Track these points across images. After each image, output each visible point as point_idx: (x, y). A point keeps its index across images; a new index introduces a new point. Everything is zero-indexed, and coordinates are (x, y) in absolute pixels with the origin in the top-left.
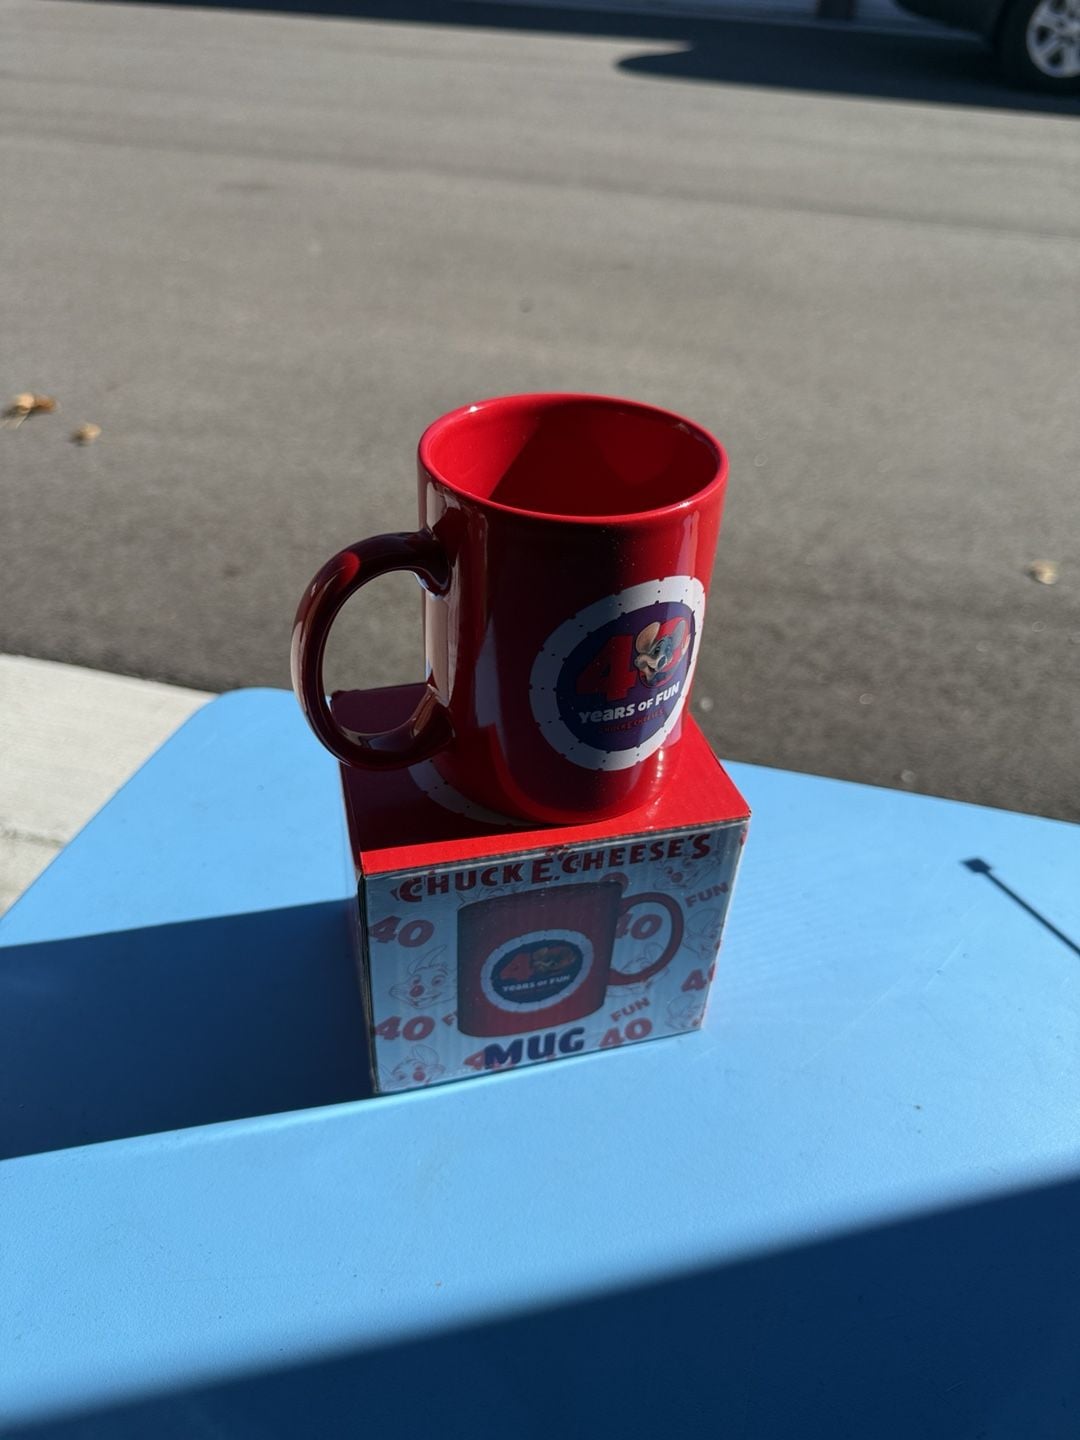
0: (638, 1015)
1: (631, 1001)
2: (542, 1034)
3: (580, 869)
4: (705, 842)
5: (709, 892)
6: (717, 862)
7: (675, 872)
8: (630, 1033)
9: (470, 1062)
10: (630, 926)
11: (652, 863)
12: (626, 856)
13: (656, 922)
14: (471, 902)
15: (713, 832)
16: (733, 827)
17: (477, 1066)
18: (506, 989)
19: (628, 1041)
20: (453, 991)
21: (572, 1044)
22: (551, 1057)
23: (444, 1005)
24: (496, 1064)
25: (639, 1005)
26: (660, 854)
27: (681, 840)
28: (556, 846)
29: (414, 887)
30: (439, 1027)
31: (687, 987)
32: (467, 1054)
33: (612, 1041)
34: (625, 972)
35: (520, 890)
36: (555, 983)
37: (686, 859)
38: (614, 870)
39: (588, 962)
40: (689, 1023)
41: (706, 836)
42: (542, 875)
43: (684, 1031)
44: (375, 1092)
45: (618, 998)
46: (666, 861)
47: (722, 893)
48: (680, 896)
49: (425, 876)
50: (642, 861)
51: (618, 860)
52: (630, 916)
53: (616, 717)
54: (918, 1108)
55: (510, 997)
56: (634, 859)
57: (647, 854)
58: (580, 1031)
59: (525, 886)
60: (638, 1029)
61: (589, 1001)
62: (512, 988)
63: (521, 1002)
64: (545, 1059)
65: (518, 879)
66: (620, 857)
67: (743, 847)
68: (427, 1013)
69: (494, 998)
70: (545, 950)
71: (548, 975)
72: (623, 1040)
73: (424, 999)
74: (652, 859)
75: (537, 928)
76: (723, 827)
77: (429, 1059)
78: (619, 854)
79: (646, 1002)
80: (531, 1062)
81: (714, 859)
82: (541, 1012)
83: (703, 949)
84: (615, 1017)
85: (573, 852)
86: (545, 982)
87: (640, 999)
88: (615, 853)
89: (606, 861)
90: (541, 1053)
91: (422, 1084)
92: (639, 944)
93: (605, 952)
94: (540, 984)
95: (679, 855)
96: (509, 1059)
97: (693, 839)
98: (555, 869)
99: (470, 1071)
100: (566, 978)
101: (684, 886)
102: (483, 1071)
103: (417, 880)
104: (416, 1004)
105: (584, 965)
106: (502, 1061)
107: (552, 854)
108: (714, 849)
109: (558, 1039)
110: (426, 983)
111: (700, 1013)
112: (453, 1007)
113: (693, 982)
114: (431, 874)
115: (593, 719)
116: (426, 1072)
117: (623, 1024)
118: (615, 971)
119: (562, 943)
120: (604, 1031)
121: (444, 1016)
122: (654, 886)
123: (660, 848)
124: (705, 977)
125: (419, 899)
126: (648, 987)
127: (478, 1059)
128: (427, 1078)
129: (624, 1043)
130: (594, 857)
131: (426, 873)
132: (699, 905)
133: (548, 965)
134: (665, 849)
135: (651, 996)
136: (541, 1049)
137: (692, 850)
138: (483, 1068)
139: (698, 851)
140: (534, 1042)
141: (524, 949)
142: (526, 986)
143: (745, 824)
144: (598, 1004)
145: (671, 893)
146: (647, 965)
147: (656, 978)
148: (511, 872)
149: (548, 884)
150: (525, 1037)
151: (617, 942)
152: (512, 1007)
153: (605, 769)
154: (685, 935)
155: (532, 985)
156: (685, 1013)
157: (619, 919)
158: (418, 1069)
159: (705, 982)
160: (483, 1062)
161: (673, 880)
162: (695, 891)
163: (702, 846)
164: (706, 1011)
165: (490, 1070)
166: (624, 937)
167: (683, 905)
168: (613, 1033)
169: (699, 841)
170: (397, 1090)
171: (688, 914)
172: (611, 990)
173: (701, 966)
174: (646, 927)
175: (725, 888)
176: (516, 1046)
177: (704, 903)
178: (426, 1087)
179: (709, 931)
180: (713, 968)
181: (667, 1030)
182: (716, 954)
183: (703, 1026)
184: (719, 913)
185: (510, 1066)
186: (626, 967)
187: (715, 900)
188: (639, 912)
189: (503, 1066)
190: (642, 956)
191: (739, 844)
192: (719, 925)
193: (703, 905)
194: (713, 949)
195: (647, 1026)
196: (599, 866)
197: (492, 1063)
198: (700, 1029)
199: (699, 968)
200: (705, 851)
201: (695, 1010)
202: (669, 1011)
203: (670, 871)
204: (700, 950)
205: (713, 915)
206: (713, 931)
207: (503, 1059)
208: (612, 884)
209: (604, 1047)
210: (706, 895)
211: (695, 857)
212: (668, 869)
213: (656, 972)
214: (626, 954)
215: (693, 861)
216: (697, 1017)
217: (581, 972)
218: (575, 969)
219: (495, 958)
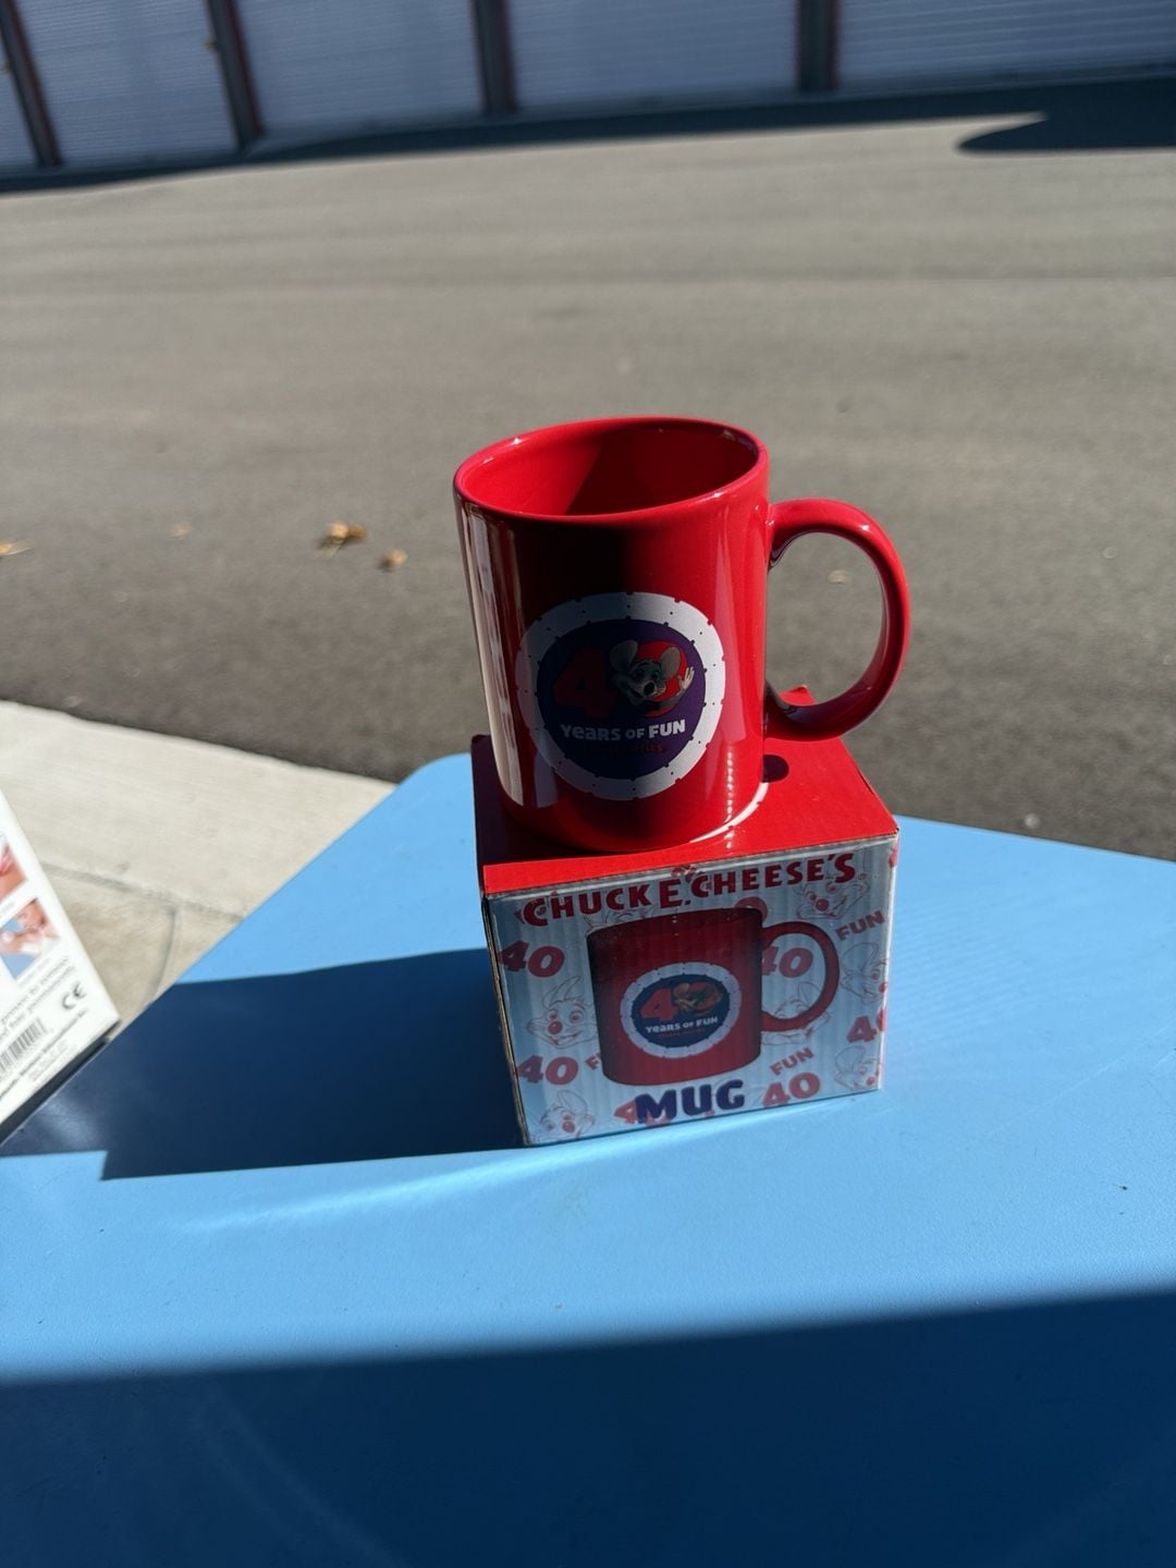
0: (802, 1068)
1: (790, 1051)
2: (697, 1084)
3: (711, 893)
4: (848, 863)
5: (861, 922)
6: (865, 887)
7: (819, 897)
8: (795, 1085)
9: (620, 1113)
10: (777, 961)
11: (791, 886)
12: (761, 879)
13: (807, 959)
14: (599, 928)
15: (857, 851)
16: (879, 846)
17: (630, 1119)
18: (649, 1029)
19: (793, 1100)
20: (593, 1030)
21: (732, 1101)
22: (709, 1114)
23: (585, 1045)
24: (650, 1118)
25: (801, 1057)
26: (798, 877)
27: (821, 861)
28: (682, 866)
29: (538, 909)
30: (583, 1069)
31: (853, 1037)
32: (615, 1106)
33: (776, 1098)
34: (779, 1016)
35: (649, 916)
36: (702, 1026)
37: (831, 882)
38: (750, 894)
39: (736, 1001)
40: (863, 1082)
41: (849, 856)
42: (671, 899)
43: (857, 1091)
44: (526, 1143)
45: (775, 1046)
46: (807, 885)
47: (877, 924)
48: (829, 927)
49: (547, 897)
50: (779, 883)
51: (752, 883)
52: (777, 949)
55: (653, 1038)
56: (769, 883)
57: (783, 876)
58: (738, 1084)
59: (654, 910)
60: (804, 1086)
61: (743, 1049)
62: (656, 1029)
63: (668, 1046)
64: (703, 1115)
65: (646, 902)
66: (754, 879)
67: (895, 870)
68: (568, 1053)
69: (637, 1039)
70: (686, 986)
71: (692, 1015)
72: (788, 1098)
73: (564, 1038)
74: (790, 882)
75: (675, 960)
76: (867, 845)
77: (578, 1108)
78: (752, 875)
79: (809, 1054)
80: (690, 1118)
81: (861, 883)
82: (692, 1060)
83: (866, 991)
84: (776, 1070)
85: (701, 873)
86: (691, 1024)
87: (801, 1049)
88: (748, 875)
89: (739, 884)
90: (699, 1107)
91: (572, 1136)
92: (791, 983)
93: (753, 993)
94: (686, 1025)
95: (821, 877)
96: (664, 1113)
97: (834, 860)
98: (684, 892)
99: (622, 1124)
100: (714, 1020)
101: (832, 915)
102: (637, 1125)
103: (540, 901)
104: (556, 1042)
105: (732, 1006)
106: (656, 1115)
107: (679, 874)
108: (859, 872)
109: (714, 1092)
110: (563, 1018)
111: (875, 1070)
112: (595, 1049)
113: (860, 1032)
114: (552, 895)
116: (575, 1121)
117: (787, 1077)
118: (767, 1013)
119: (704, 978)
120: (766, 1086)
121: (588, 1058)
122: (798, 914)
123: (797, 869)
124: (874, 1025)
125: (544, 923)
126: (809, 1034)
127: (630, 1111)
128: (577, 1130)
129: (790, 1102)
130: (725, 878)
131: (548, 893)
132: (853, 939)
133: (691, 1003)
134: (804, 870)
135: (814, 1045)
136: (698, 1102)
137: (836, 873)
138: (636, 1122)
139: (842, 874)
140: (688, 1094)
142: (671, 1027)
143: (892, 842)
144: (754, 1054)
145: (819, 924)
146: (804, 1008)
147: (816, 1024)
148: (638, 894)
149: (680, 909)
150: (678, 1088)
151: (765, 978)
154: (843, 974)
155: (678, 1027)
156: (856, 1069)
157: (764, 953)
158: (567, 1118)
159: (875, 1032)
160: (636, 1114)
161: (818, 907)
162: (845, 921)
163: (845, 868)
164: (880, 1067)
165: (643, 1125)
166: (772, 973)
167: (834, 937)
168: (776, 1089)
169: (841, 861)
170: (548, 1141)
171: (842, 947)
172: (766, 1036)
173: (867, 1012)
174: (795, 963)
175: (880, 918)
176: (669, 1098)
177: (858, 935)
178: (578, 1140)
179: (869, 969)
180: (881, 1014)
181: (839, 1089)
182: (882, 998)
183: (880, 1087)
184: (879, 948)
185: (667, 1122)
186: (779, 1010)
187: (871, 932)
188: (785, 944)
189: (658, 1120)
190: (797, 998)
191: (888, 865)
192: (880, 963)
193: (858, 938)
194: (878, 992)
195: (814, 1083)
196: (732, 890)
197: (645, 1116)
198: (876, 1090)
199: (865, 1014)
200: (849, 874)
201: (866, 1065)
202: (837, 1065)
203: (814, 897)
204: (862, 993)
205: (871, 950)
206: (873, 970)
207: (656, 1110)
208: (750, 911)
209: (768, 1105)
210: (858, 926)
211: (839, 880)
212: (809, 896)
213: (815, 1017)
214: (777, 994)
215: (838, 885)
216: (872, 1074)
217: (729, 1013)
218: (721, 1011)
219: (632, 993)
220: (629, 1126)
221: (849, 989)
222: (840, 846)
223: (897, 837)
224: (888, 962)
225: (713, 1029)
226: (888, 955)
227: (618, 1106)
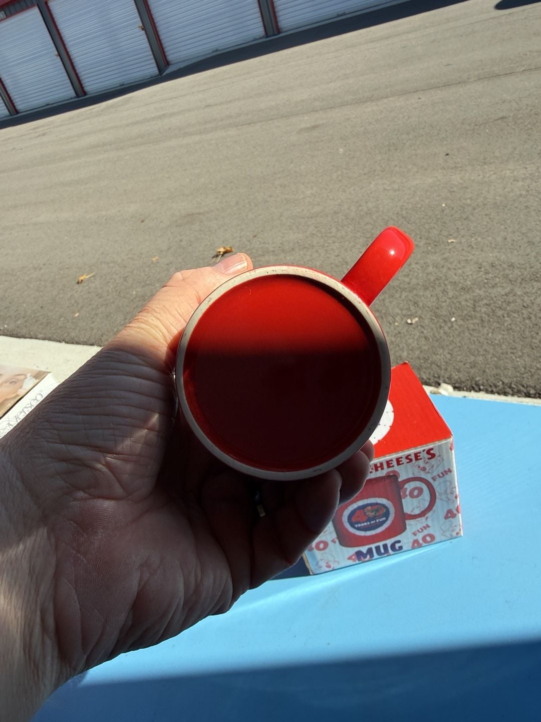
0: (426, 532)
1: (419, 527)
2: (381, 544)
3: (374, 471)
4: (432, 452)
5: (442, 473)
6: (441, 460)
7: (421, 466)
8: (424, 539)
9: (350, 558)
10: (408, 493)
12: (395, 463)
13: (421, 491)
15: (435, 447)
16: (444, 443)
17: (354, 560)
18: (356, 526)
19: (424, 544)
20: (332, 529)
21: (397, 548)
22: (388, 554)
23: (331, 536)
24: (363, 559)
25: (425, 528)
26: (411, 460)
27: (420, 453)
30: (331, 544)
31: (446, 517)
32: (347, 556)
33: (416, 545)
34: (413, 514)
36: (379, 522)
37: (426, 460)
38: (391, 469)
39: (392, 511)
40: (454, 534)
41: (432, 449)
43: (452, 538)
44: (311, 573)
45: (412, 526)
46: (415, 463)
47: (449, 473)
48: (428, 477)
50: (403, 464)
51: (391, 465)
52: (406, 489)
55: (358, 529)
56: (398, 464)
57: (404, 460)
58: (399, 542)
60: (428, 539)
61: (398, 527)
62: (359, 525)
64: (386, 555)
67: (453, 451)
68: (323, 539)
69: (352, 530)
70: (369, 508)
71: (374, 518)
72: (422, 544)
74: (408, 463)
75: (362, 498)
76: (439, 444)
77: (331, 558)
78: (390, 462)
79: (428, 526)
80: (379, 557)
81: (439, 458)
82: (377, 535)
83: (449, 499)
84: (415, 534)
86: (374, 522)
87: (424, 525)
89: (385, 466)
90: (383, 552)
91: (331, 569)
92: (415, 501)
93: (399, 506)
94: (372, 522)
95: (421, 459)
96: (368, 556)
97: (425, 451)
99: (351, 562)
100: (384, 519)
101: (428, 472)
105: (391, 513)
106: (365, 557)
108: (437, 454)
109: (389, 546)
111: (459, 529)
112: (334, 536)
113: (449, 515)
116: (331, 564)
117: (420, 537)
118: (407, 514)
119: (377, 504)
120: (411, 541)
121: (332, 539)
122: (413, 474)
123: (410, 457)
124: (455, 512)
126: (427, 518)
127: (353, 557)
128: (332, 567)
129: (423, 545)
130: (379, 465)
132: (439, 480)
133: (373, 514)
134: (413, 457)
135: (429, 523)
136: (382, 551)
137: (427, 456)
138: (357, 561)
139: (430, 456)
140: (378, 548)
141: (359, 508)
142: (365, 524)
143: (450, 441)
144: (404, 529)
145: (423, 477)
146: (423, 509)
147: (429, 514)
150: (373, 546)
151: (403, 501)
152: (362, 533)
154: (437, 494)
155: (369, 523)
156: (450, 530)
157: (401, 491)
158: (327, 563)
159: (456, 514)
160: (356, 558)
161: (422, 470)
162: (435, 474)
163: (431, 454)
164: (461, 527)
165: (360, 562)
166: (406, 498)
167: (431, 481)
168: (416, 541)
169: (428, 452)
170: (321, 572)
171: (435, 484)
172: (408, 522)
173: (451, 507)
174: (416, 493)
175: (450, 471)
176: (370, 551)
177: (441, 479)
178: (333, 570)
179: (449, 491)
180: (458, 507)
181: (444, 538)
182: (457, 501)
183: (462, 535)
184: (451, 482)
185: (370, 559)
186: (412, 511)
187: (447, 477)
188: (409, 486)
189: (366, 559)
190: (419, 505)
191: (450, 450)
192: (453, 488)
193: (442, 480)
194: (454, 499)
195: (433, 537)
196: (382, 469)
197: (360, 558)
198: (461, 536)
199: (450, 508)
200: (433, 456)
201: (455, 528)
202: (442, 529)
203: (419, 467)
204: (448, 500)
205: (448, 484)
206: (451, 491)
207: (365, 556)
208: (392, 476)
209: (413, 548)
210: (441, 475)
211: (429, 459)
212: (417, 467)
213: (429, 511)
214: (410, 505)
215: (429, 461)
216: (457, 531)
217: (390, 515)
218: (387, 515)
219: (347, 513)
220: (354, 563)
221: (441, 500)
222: (427, 446)
223: (451, 439)
224: (457, 487)
225: (384, 522)
226: (456, 484)
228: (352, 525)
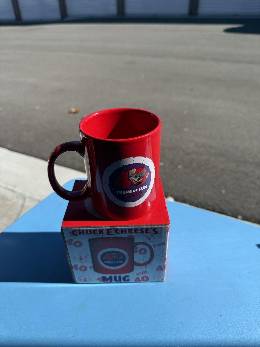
0: (144, 275)
1: (141, 271)
2: (118, 275)
3: (120, 233)
4: (156, 230)
5: (160, 244)
6: (161, 236)
7: (148, 237)
8: (143, 279)
9: (98, 279)
10: (138, 250)
12: (133, 231)
13: (146, 251)
14: (91, 238)
15: (158, 227)
16: (164, 227)
17: (101, 281)
18: (105, 262)
19: (142, 281)
20: (91, 260)
21: (126, 279)
22: (121, 282)
23: (89, 264)
24: (106, 281)
25: (144, 272)
26: (143, 232)
27: (149, 229)
28: (113, 226)
29: (75, 232)
30: (88, 269)
31: (158, 269)
32: (97, 277)
33: (137, 280)
34: (139, 263)
35: (104, 236)
36: (119, 263)
37: (151, 234)
38: (130, 234)
39: (127, 258)
40: (160, 279)
41: (156, 228)
42: (110, 233)
43: (158, 281)
44: (75, 283)
45: (137, 270)
46: (145, 234)
47: (164, 245)
48: (151, 244)
49: (78, 230)
50: (138, 233)
51: (131, 232)
52: (137, 248)
53: (126, 193)
54: (221, 316)
55: (106, 264)
56: (135, 232)
57: (139, 231)
58: (128, 276)
59: (106, 236)
60: (145, 279)
61: (130, 268)
62: (107, 262)
63: (110, 266)
64: (119, 282)
65: (103, 233)
66: (131, 231)
67: (168, 233)
68: (84, 265)
70: (114, 253)
71: (116, 260)
73: (83, 261)
74: (141, 233)
75: (111, 247)
76: (161, 226)
77: (87, 276)
78: (131, 230)
79: (146, 272)
80: (115, 282)
81: (159, 235)
82: (116, 270)
83: (161, 260)
84: (138, 274)
85: (117, 228)
86: (116, 262)
87: (144, 270)
88: (130, 230)
89: (127, 232)
90: (118, 280)
91: (87, 282)
92: (141, 256)
93: (132, 256)
94: (115, 262)
95: (149, 233)
96: (109, 280)
97: (152, 229)
98: (113, 232)
99: (99, 282)
101: (152, 241)
102: (102, 282)
103: (76, 230)
104: (81, 262)
107: (112, 228)
108: (159, 232)
109: (122, 277)
110: (83, 256)
111: (163, 277)
112: (91, 264)
113: (159, 268)
114: (79, 229)
115: (120, 193)
116: (87, 279)
117: (140, 277)
118: (135, 262)
119: (119, 252)
120: (135, 277)
121: (89, 266)
122: (143, 240)
123: (143, 230)
124: (163, 267)
125: (77, 235)
126: (146, 267)
127: (101, 279)
128: (88, 281)
130: (124, 230)
131: (78, 229)
132: (157, 247)
133: (116, 257)
134: (144, 230)
135: (147, 270)
136: (118, 279)
137: (152, 232)
138: (102, 281)
139: (154, 232)
140: (115, 277)
141: (108, 252)
142: (111, 262)
143: (167, 226)
144: (132, 270)
145: (148, 243)
146: (145, 262)
147: (148, 265)
148: (101, 231)
149: (112, 236)
150: (113, 276)
151: (135, 254)
152: (108, 267)
153: (126, 207)
154: (155, 255)
156: (158, 276)
157: (134, 248)
158: (85, 278)
159: (163, 269)
161: (148, 239)
162: (155, 243)
164: (165, 277)
165: (104, 282)
166: (137, 253)
167: (153, 247)
168: (138, 278)
169: (154, 229)
170: (80, 282)
171: (154, 249)
172: (135, 267)
176: (110, 278)
179: (161, 255)
180: (165, 265)
181: (153, 280)
183: (164, 281)
184: (164, 250)
185: (110, 282)
186: (139, 261)
187: (162, 246)
188: (140, 247)
189: (108, 282)
190: (143, 259)
191: (167, 232)
192: (164, 254)
193: (159, 248)
194: (164, 260)
195: (148, 278)
196: (126, 233)
197: (104, 280)
199: (160, 265)
200: (156, 233)
201: (161, 276)
202: (153, 275)
203: (147, 237)
205: (162, 250)
207: (107, 280)
208: (130, 238)
209: (136, 282)
210: (159, 245)
211: (154, 234)
212: (146, 236)
213: (148, 264)
214: (138, 258)
215: (153, 235)
216: (162, 278)
217: (126, 260)
218: (124, 260)
219: (101, 253)
221: (157, 259)
222: (154, 226)
223: (169, 225)
224: (167, 254)
225: (121, 264)
226: (167, 252)
227: (98, 277)
228: (103, 261)
